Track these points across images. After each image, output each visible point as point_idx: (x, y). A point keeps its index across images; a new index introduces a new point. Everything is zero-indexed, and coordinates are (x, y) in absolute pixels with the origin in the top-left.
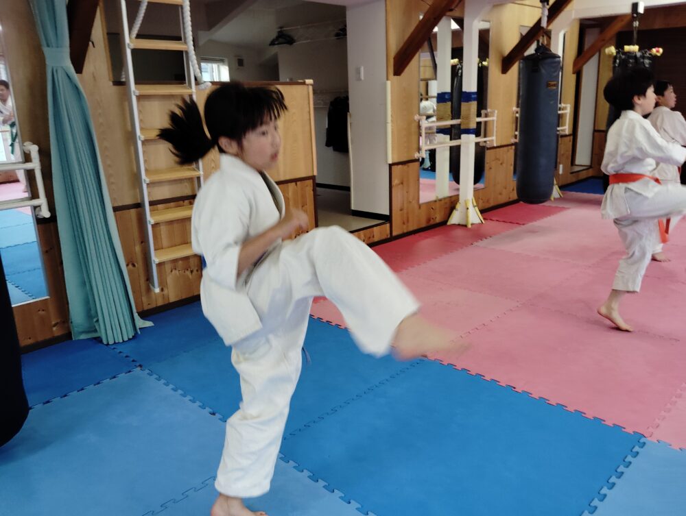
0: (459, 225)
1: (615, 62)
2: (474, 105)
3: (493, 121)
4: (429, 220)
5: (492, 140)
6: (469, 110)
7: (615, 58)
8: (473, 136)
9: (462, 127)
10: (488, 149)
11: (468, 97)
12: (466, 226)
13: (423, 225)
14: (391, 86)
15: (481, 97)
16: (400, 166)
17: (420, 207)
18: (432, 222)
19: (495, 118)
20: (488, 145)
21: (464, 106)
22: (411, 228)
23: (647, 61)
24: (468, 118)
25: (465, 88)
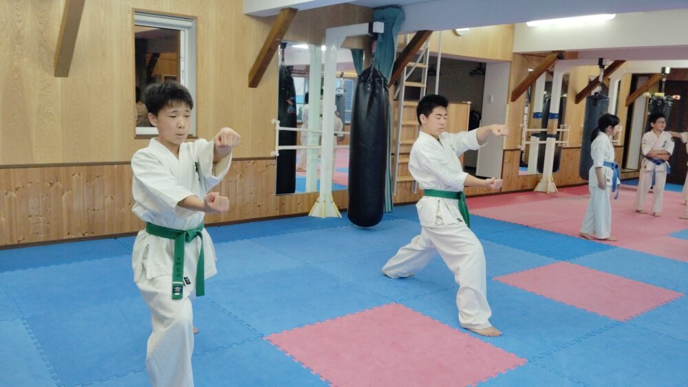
0: (541, 192)
1: (649, 102)
2: (556, 121)
3: (567, 132)
4: (523, 187)
5: (566, 144)
6: (553, 123)
7: (650, 99)
8: (554, 139)
9: (548, 133)
10: (564, 148)
11: (553, 116)
12: (546, 193)
13: (520, 189)
14: (509, 107)
15: (561, 116)
16: (509, 152)
17: (519, 177)
18: (525, 188)
19: (569, 130)
20: (564, 146)
21: (550, 121)
22: (512, 189)
23: (670, 103)
24: (552, 128)
25: (552, 111)
